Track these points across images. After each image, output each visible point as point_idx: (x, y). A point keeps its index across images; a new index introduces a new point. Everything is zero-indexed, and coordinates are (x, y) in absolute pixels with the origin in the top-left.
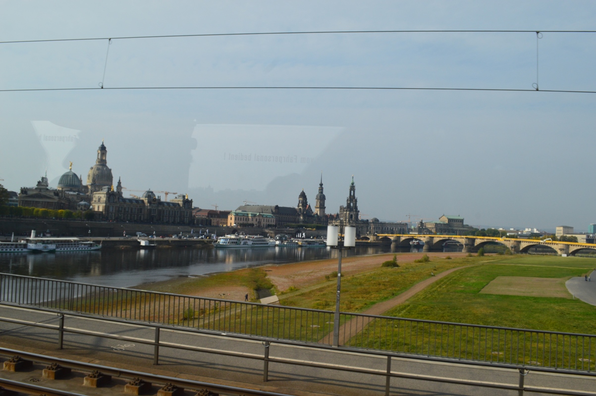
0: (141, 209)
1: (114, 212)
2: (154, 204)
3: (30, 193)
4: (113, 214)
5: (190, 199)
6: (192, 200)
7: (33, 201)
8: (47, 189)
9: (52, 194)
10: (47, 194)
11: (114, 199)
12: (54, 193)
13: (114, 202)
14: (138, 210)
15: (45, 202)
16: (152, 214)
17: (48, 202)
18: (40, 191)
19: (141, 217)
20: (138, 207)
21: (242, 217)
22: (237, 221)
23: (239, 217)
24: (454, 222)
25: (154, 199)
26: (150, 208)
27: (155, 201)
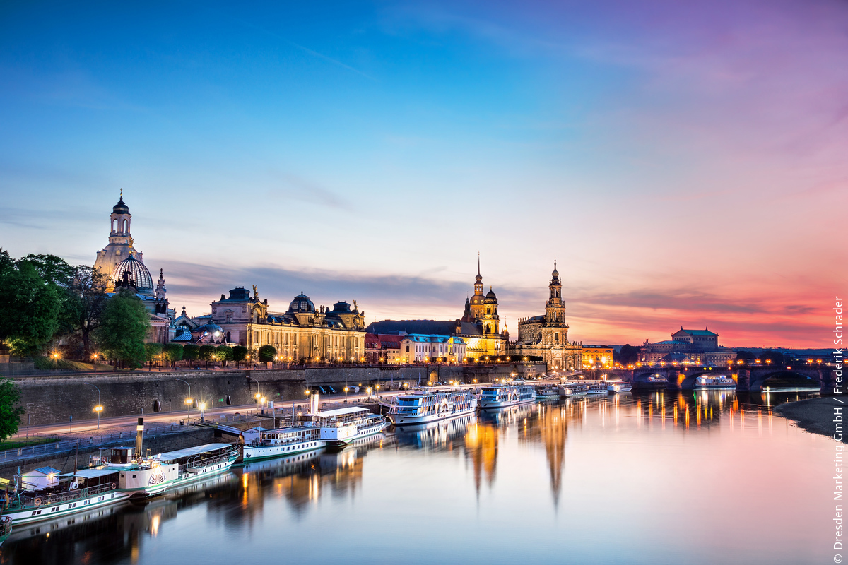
1: (260, 344)
2: (316, 323)
5: (360, 313)
6: (363, 312)
11: (258, 316)
13: (258, 323)
14: (291, 338)
19: (295, 352)
20: (292, 331)
21: (425, 345)
22: (418, 353)
23: (421, 344)
24: (702, 342)
25: (317, 314)
26: (313, 332)
27: (317, 317)
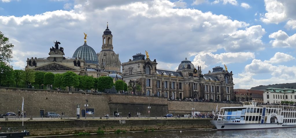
0: (180, 83)
1: (151, 87)
2: (195, 76)
3: (40, 64)
4: (151, 90)
5: (230, 72)
6: (231, 72)
11: (150, 70)
13: (150, 74)
14: (177, 85)
16: (194, 91)
19: (181, 94)
20: (178, 81)
21: (280, 94)
22: (275, 99)
23: (277, 94)
25: (195, 71)
26: (192, 81)
27: (195, 73)
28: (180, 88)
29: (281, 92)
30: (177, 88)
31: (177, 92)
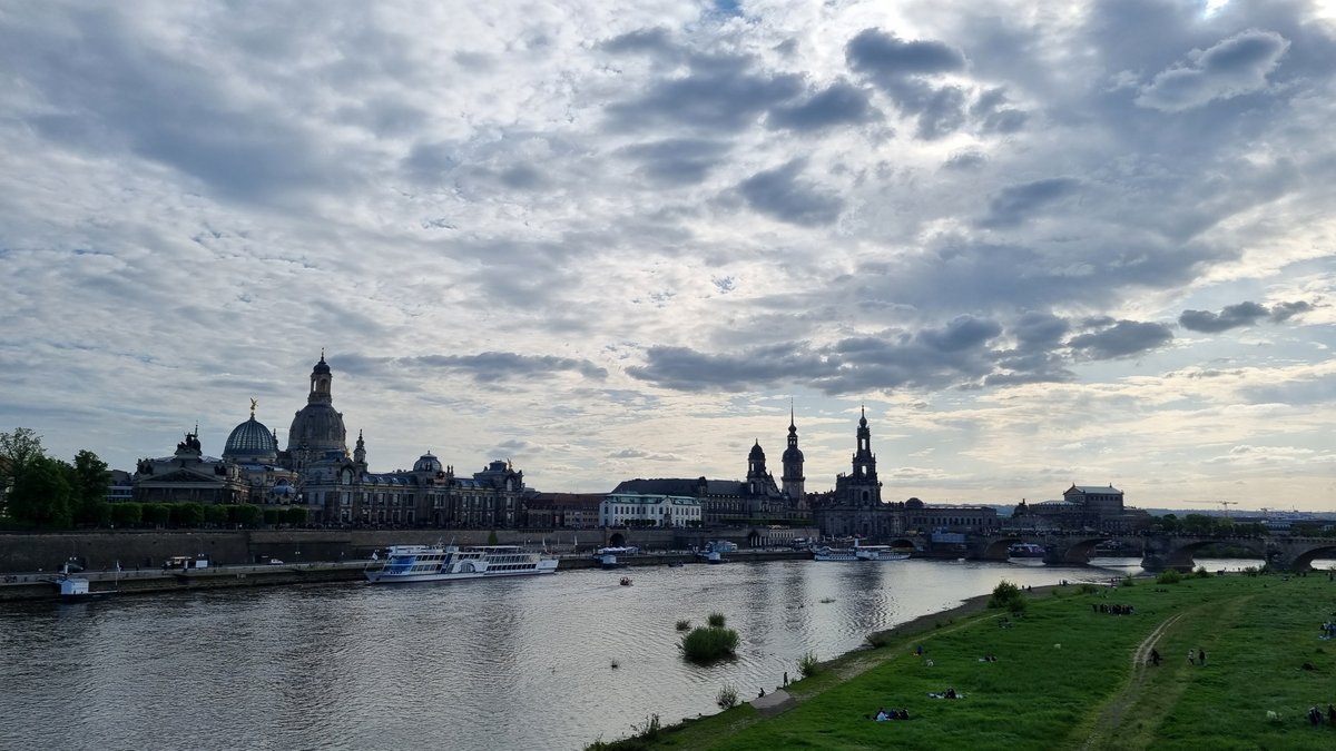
0: (411, 496)
1: (352, 505)
2: (439, 484)
3: (159, 471)
4: (350, 510)
5: (516, 470)
6: (520, 471)
7: (167, 489)
8: (200, 461)
9: (211, 471)
10: (200, 470)
11: (351, 477)
12: (216, 468)
13: (351, 484)
14: (404, 499)
15: (195, 490)
16: (436, 507)
17: (202, 490)
18: (183, 466)
19: (411, 513)
20: (405, 493)
21: (630, 506)
22: (619, 515)
23: (625, 506)
24: (1099, 502)
25: (440, 474)
26: (431, 492)
27: (441, 478)
28: (411, 503)
29: (633, 502)
30: (404, 505)
31: (404, 511)
